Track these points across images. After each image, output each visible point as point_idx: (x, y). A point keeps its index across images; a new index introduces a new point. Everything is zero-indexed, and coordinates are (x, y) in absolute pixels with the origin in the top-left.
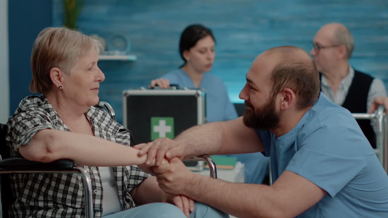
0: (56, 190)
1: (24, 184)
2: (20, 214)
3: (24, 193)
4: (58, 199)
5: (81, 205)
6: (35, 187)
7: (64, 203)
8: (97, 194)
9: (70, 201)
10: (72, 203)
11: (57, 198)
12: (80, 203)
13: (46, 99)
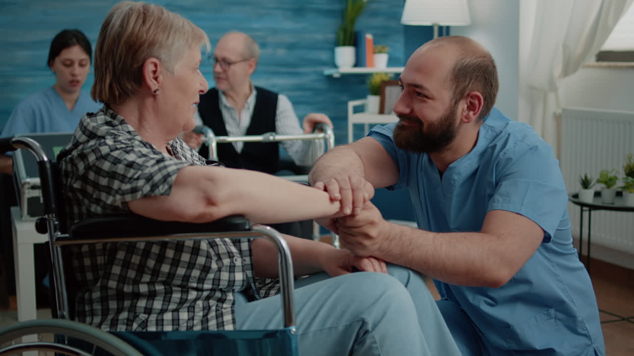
0: (176, 263)
1: (106, 257)
2: (96, 309)
3: (113, 272)
4: (177, 277)
5: (213, 284)
6: (133, 261)
7: (184, 283)
8: (236, 265)
9: (197, 279)
10: (198, 283)
11: (176, 275)
12: (211, 282)
13: (120, 117)
